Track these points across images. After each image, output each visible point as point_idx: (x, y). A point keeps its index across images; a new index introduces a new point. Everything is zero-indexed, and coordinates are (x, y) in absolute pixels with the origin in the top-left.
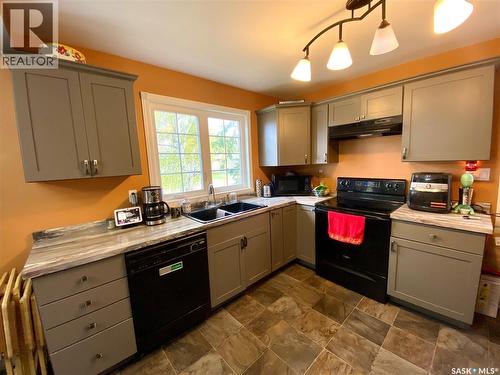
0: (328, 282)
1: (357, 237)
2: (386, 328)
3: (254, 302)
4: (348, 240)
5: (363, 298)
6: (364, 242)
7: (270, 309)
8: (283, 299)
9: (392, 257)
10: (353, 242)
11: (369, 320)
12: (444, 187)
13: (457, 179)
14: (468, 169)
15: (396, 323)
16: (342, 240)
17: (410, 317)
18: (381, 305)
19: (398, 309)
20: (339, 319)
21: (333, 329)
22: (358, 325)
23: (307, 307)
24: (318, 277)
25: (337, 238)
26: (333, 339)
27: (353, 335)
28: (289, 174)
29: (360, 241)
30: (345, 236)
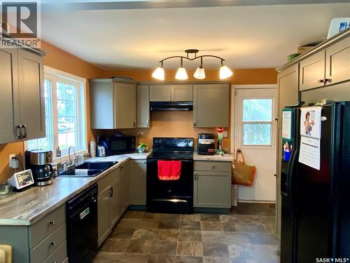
1: (177, 175)
3: (118, 240)
4: (171, 178)
6: (180, 177)
7: (133, 238)
8: (137, 231)
9: (195, 183)
10: (175, 179)
11: (190, 223)
12: (213, 141)
13: (217, 137)
14: (219, 132)
15: (202, 220)
16: (168, 179)
17: (206, 216)
20: (177, 228)
21: (176, 232)
22: (187, 227)
23: (155, 229)
24: (149, 213)
25: (164, 178)
26: (179, 236)
27: (187, 231)
28: (118, 135)
29: (178, 177)
30: (169, 176)
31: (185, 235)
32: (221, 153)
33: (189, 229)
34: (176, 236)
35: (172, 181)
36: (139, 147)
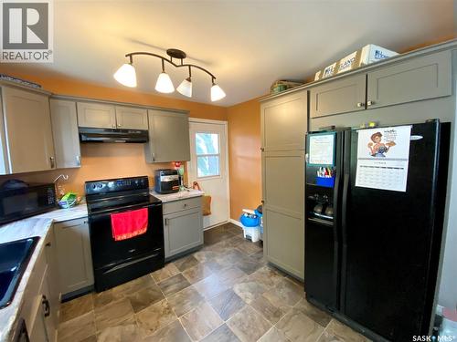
0: (115, 289)
1: (143, 228)
2: (180, 276)
4: (136, 234)
5: (151, 275)
6: (148, 228)
9: (166, 229)
10: (141, 232)
11: (171, 281)
12: (177, 177)
14: (177, 166)
15: (181, 270)
16: (130, 236)
18: (164, 269)
19: (171, 264)
20: (160, 297)
21: (165, 305)
22: (171, 289)
23: (131, 317)
25: (124, 237)
26: (173, 309)
27: (177, 295)
29: (145, 230)
30: (132, 232)
31: (180, 303)
32: (183, 189)
33: (176, 291)
34: (168, 310)
35: (138, 236)
36: (64, 199)
